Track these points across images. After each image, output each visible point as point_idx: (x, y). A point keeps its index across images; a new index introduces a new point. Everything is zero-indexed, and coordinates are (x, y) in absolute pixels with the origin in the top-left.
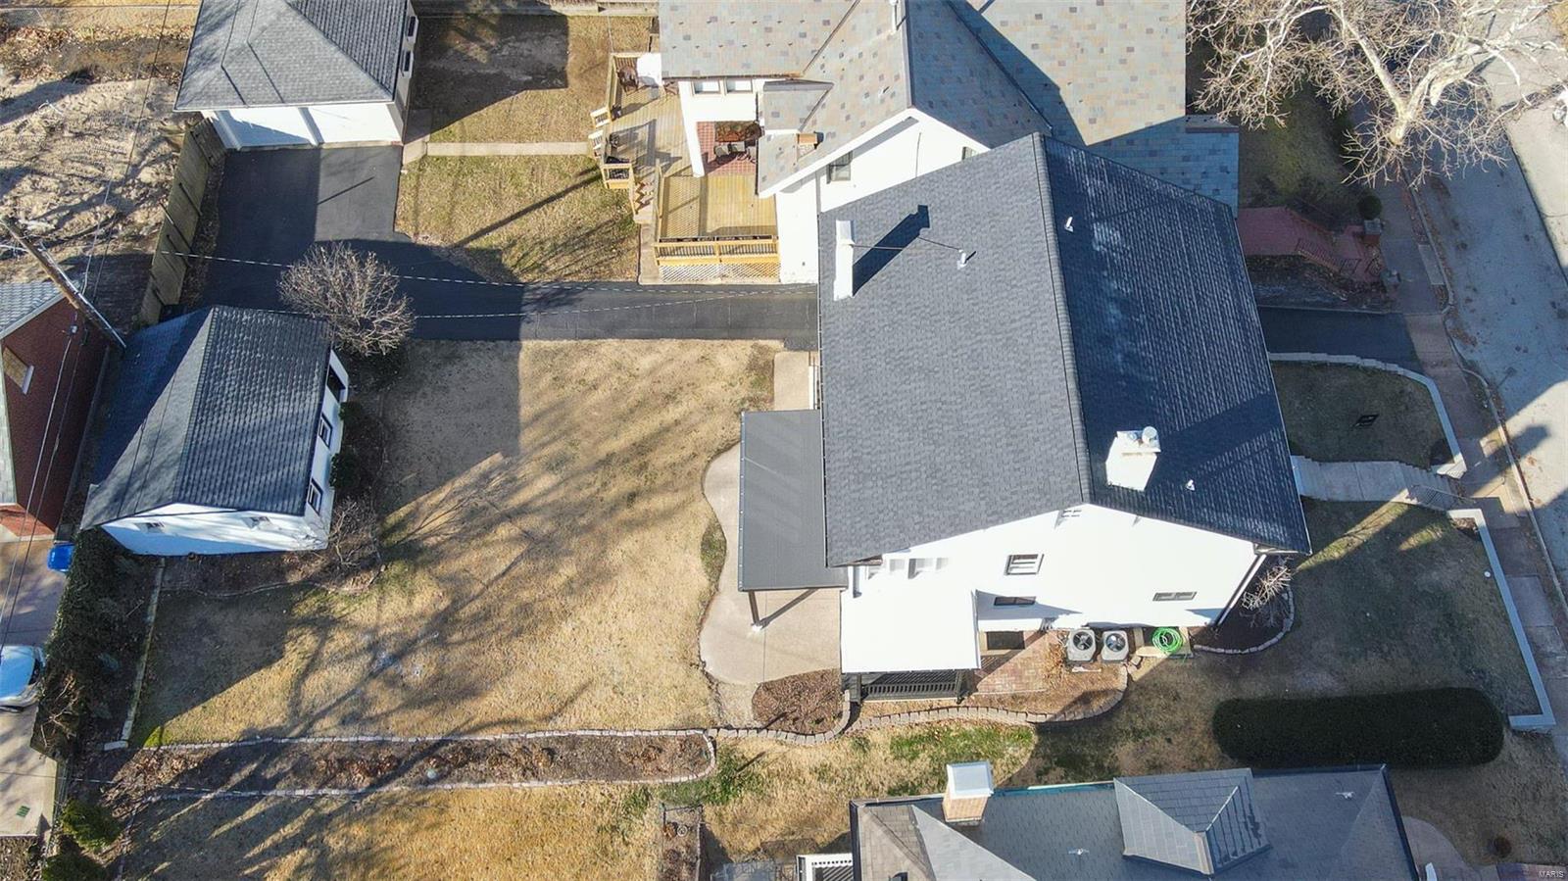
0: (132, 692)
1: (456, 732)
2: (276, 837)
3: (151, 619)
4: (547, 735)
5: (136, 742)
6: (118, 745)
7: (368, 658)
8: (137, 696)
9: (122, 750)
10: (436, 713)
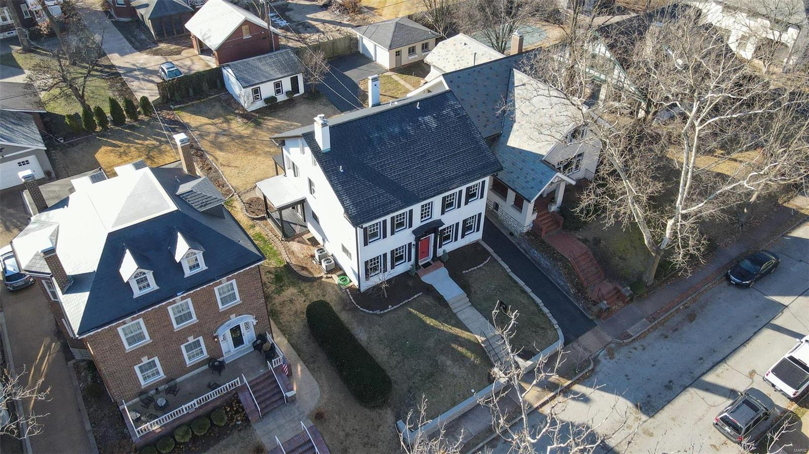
0: (188, 103)
1: (207, 152)
2: (160, 138)
3: (210, 97)
5: (175, 110)
6: (172, 107)
7: (221, 131)
8: (188, 104)
9: (171, 108)
10: (211, 147)
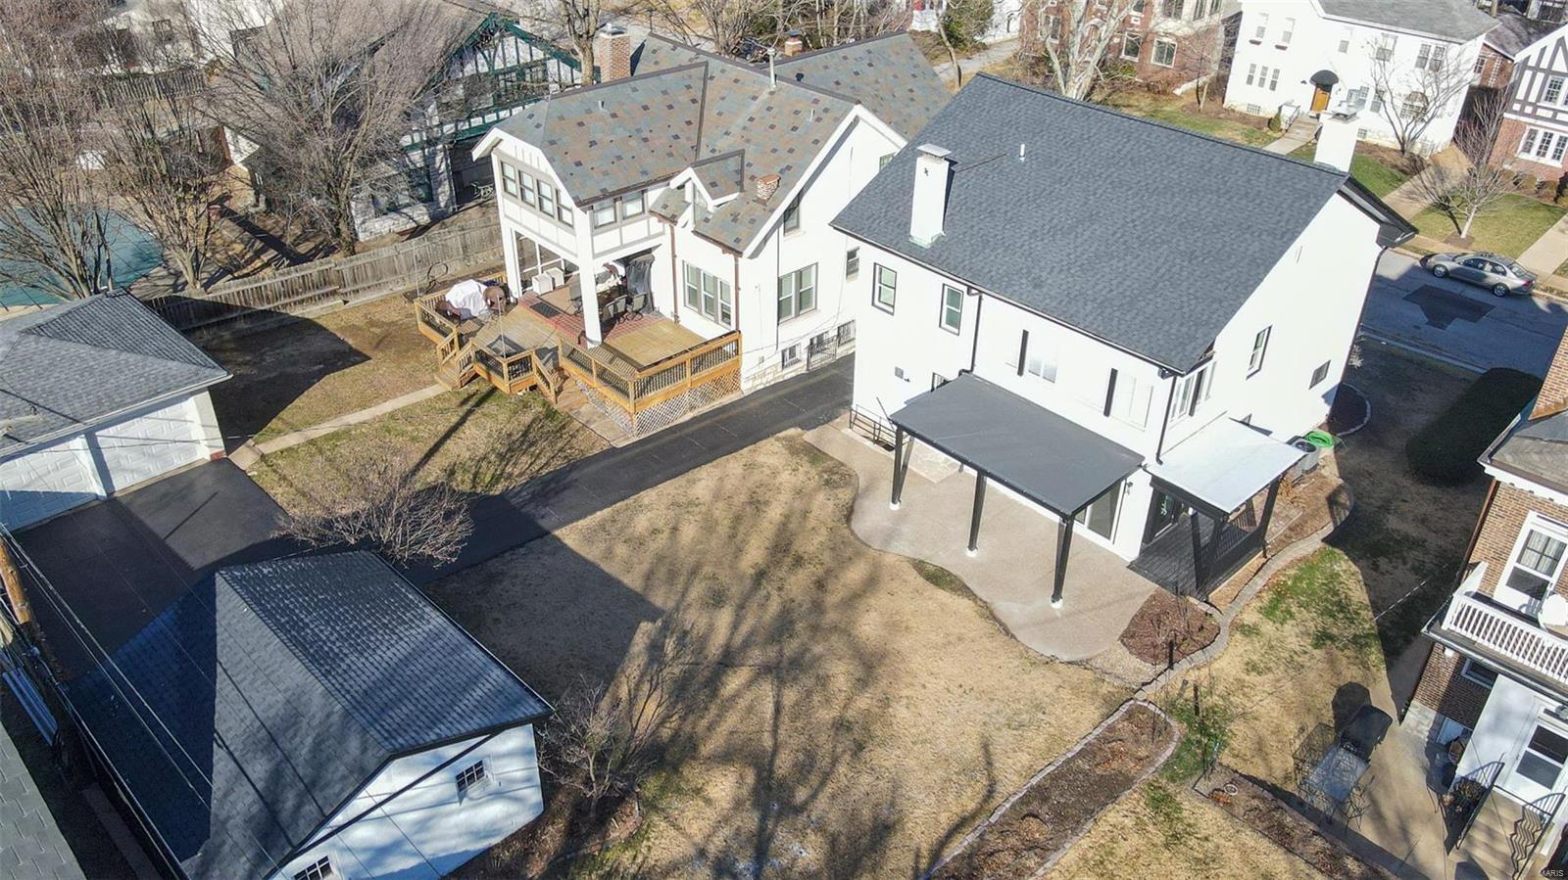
1: (919, 872)
4: (1008, 806)
